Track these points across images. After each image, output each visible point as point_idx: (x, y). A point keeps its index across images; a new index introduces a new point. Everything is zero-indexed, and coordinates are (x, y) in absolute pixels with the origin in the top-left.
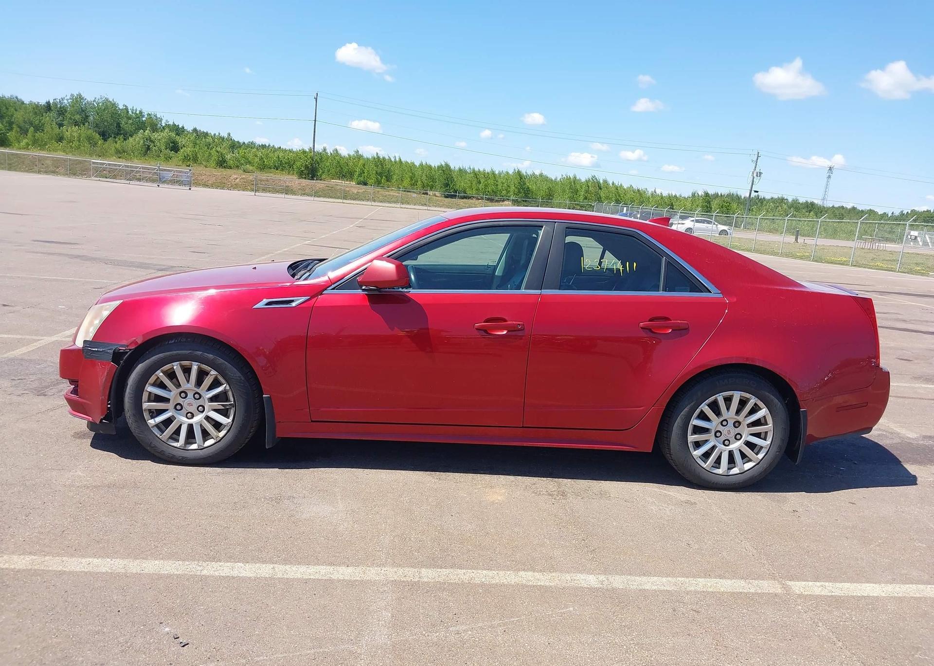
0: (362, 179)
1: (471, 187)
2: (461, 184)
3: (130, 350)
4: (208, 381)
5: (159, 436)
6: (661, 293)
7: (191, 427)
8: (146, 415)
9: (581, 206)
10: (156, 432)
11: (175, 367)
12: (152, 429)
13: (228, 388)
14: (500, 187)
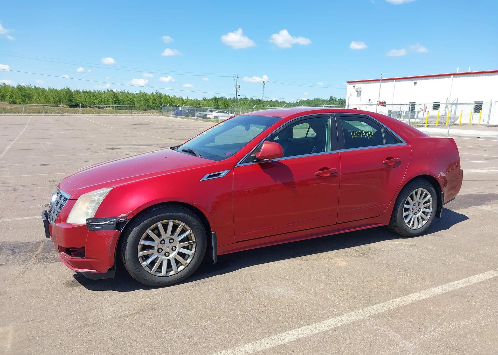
0: (12, 100)
1: (85, 101)
2: (79, 99)
3: (129, 219)
4: (179, 230)
5: (149, 272)
6: (385, 146)
7: (169, 261)
8: (140, 260)
9: (152, 108)
10: (147, 269)
11: (159, 225)
12: (145, 268)
13: (192, 232)
14: (103, 100)
